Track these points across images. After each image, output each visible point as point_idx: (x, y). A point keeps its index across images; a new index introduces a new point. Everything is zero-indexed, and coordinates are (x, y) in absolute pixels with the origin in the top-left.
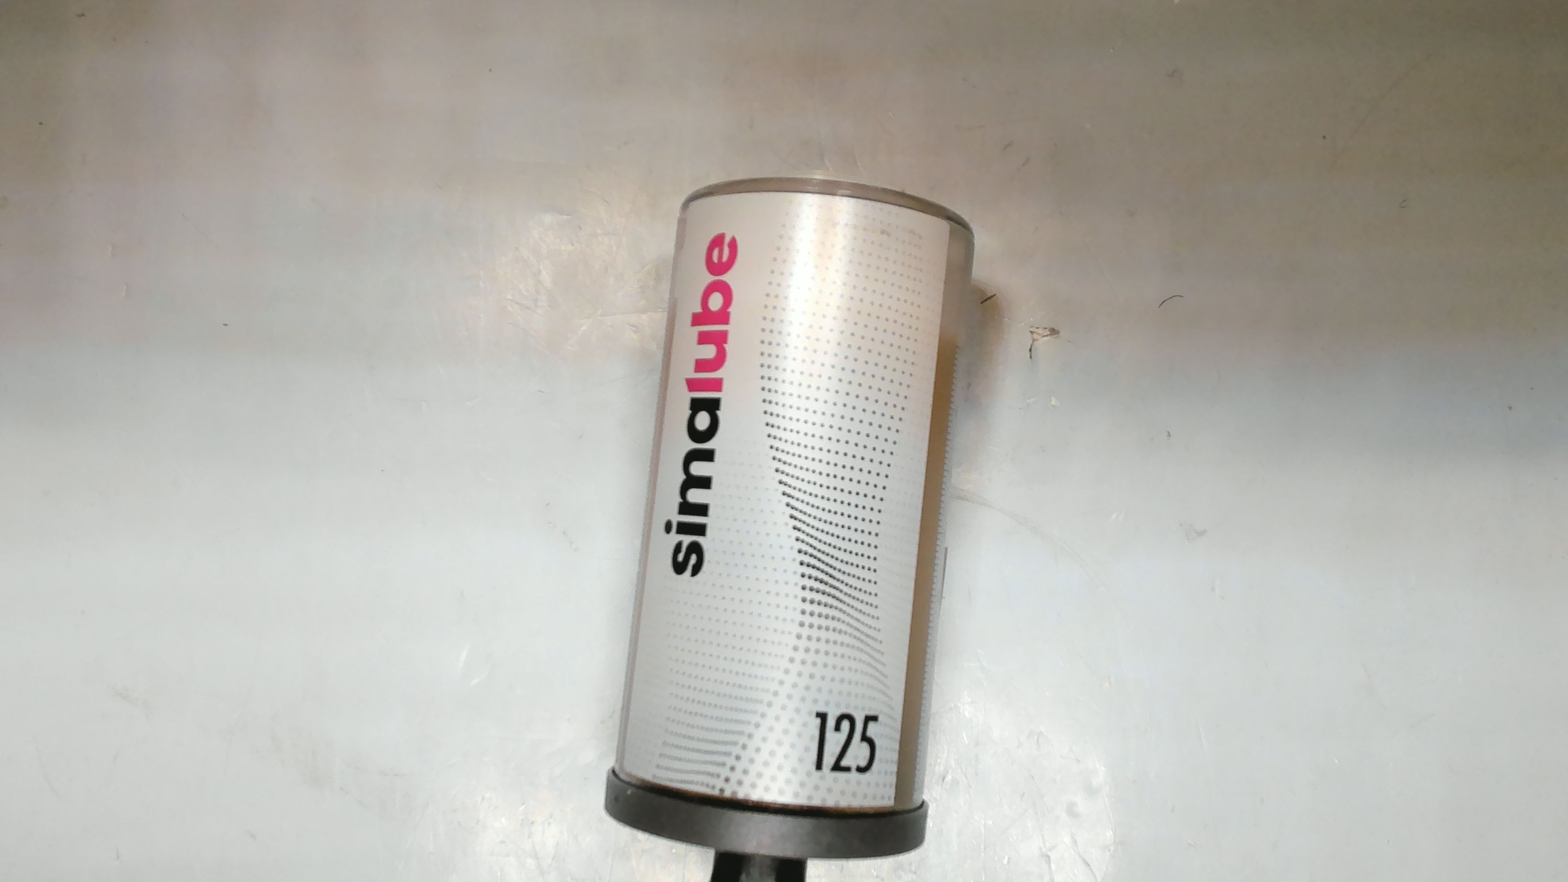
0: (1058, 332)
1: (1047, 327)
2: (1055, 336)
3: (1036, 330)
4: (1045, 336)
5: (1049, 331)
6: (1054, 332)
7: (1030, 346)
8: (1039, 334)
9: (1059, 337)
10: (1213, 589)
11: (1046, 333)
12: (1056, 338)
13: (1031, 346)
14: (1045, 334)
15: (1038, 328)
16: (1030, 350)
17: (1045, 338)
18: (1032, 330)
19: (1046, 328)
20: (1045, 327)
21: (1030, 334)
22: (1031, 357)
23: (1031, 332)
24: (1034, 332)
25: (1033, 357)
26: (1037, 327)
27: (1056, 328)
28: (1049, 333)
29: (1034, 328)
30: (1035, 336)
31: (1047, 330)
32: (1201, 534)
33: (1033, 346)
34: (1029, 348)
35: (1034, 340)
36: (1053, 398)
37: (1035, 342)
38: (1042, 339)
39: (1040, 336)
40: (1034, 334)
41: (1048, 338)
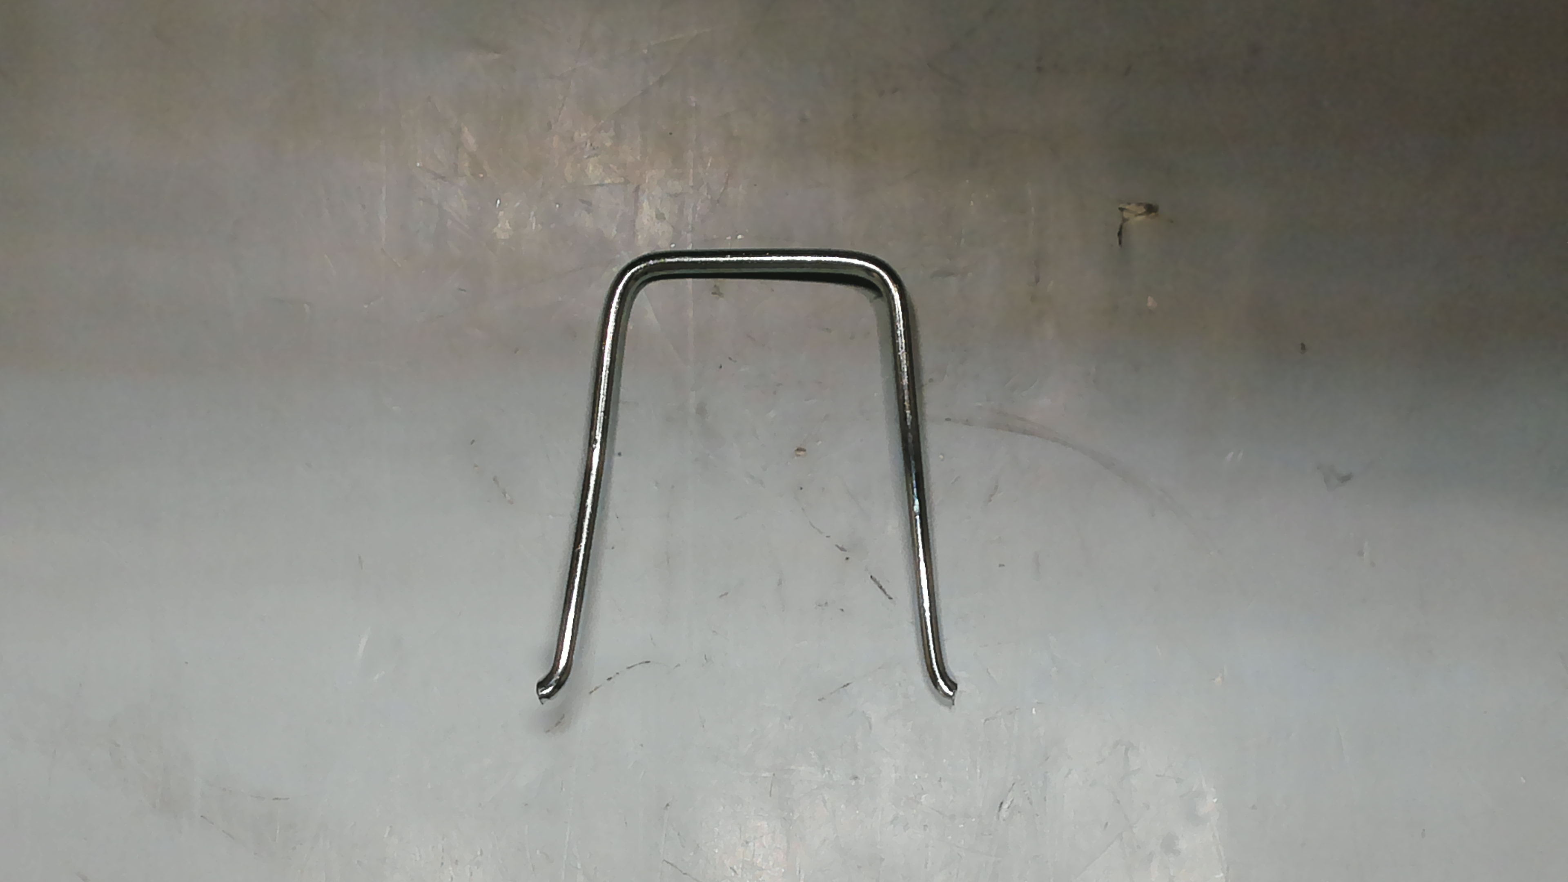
0: (1157, 210)
1: (1143, 202)
2: (1153, 214)
3: (1127, 207)
4: (1140, 215)
5: (1146, 207)
6: (1151, 209)
7: (1119, 228)
8: (1131, 212)
9: (1158, 215)
10: (1361, 554)
11: (1141, 210)
12: (1154, 217)
13: (1121, 227)
14: (1140, 212)
15: (1129, 204)
16: (1120, 234)
17: (1140, 218)
18: (1121, 206)
20: (1141, 202)
21: (1119, 211)
22: (1120, 243)
23: (1122, 209)
24: (1124, 209)
25: (1123, 243)
26: (1128, 202)
27: (1153, 205)
28: (1144, 210)
29: (1124, 204)
30: (1126, 215)
31: (1142, 206)
32: (1346, 479)
33: (1123, 229)
34: (1118, 232)
35: (1125, 220)
36: (1149, 297)
37: (1126, 223)
38: (1136, 219)
39: (1134, 214)
40: (1125, 212)
41: (1145, 216)
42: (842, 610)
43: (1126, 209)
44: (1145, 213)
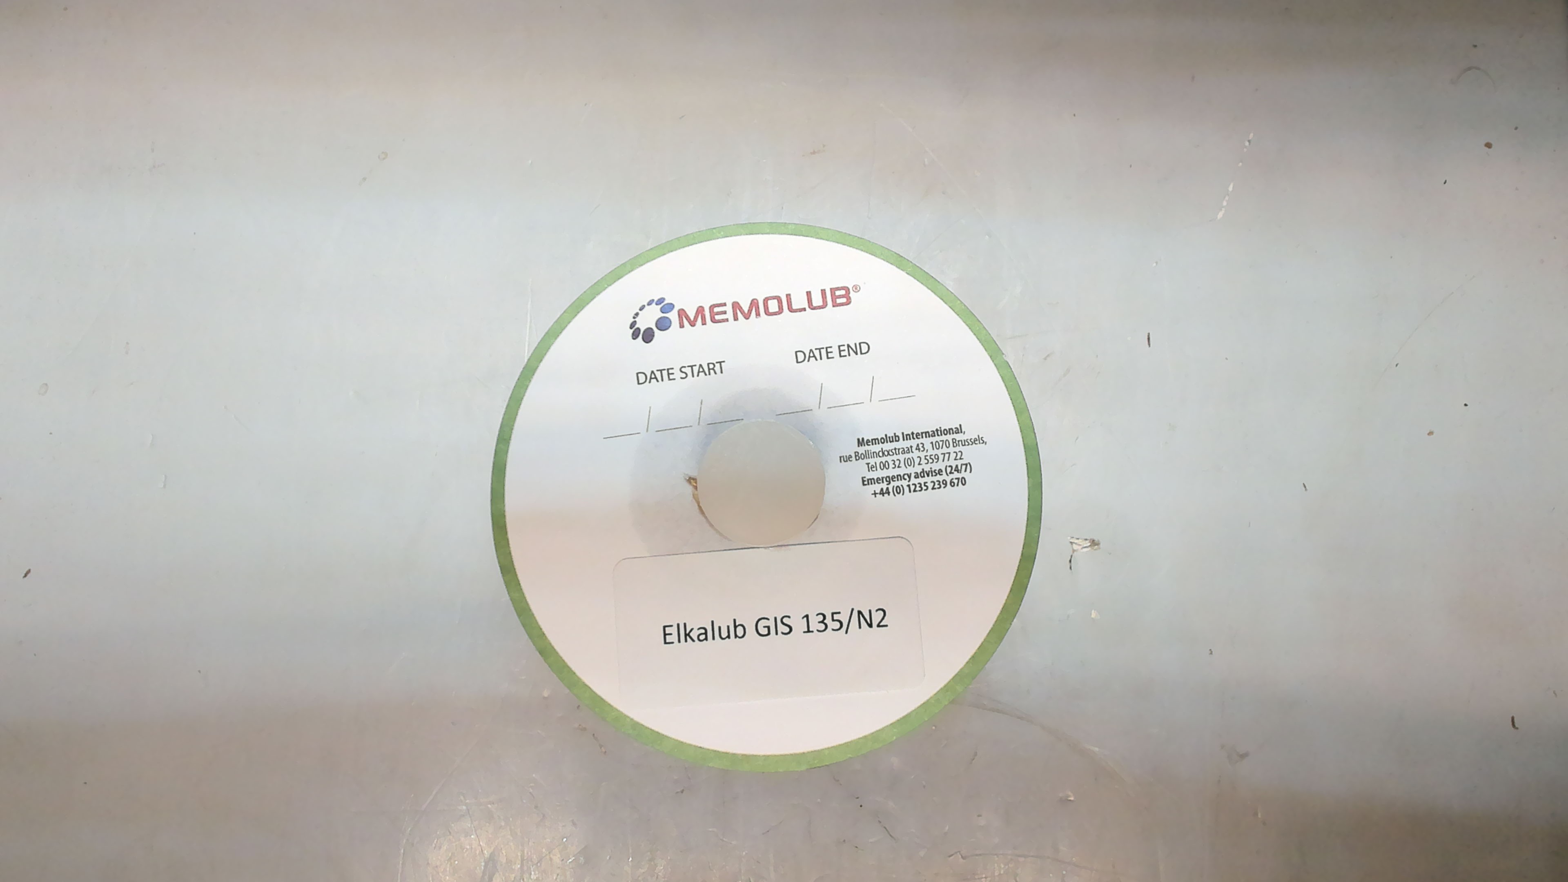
0: (1098, 544)
1: (1088, 538)
2: (1096, 547)
3: (1076, 541)
4: (1085, 547)
5: (1090, 542)
6: (1094, 543)
7: (1070, 558)
8: (1080, 545)
9: (1100, 548)
10: (1256, 814)
11: (1086, 544)
12: (1095, 550)
13: (1072, 556)
14: (1085, 546)
15: (1078, 539)
16: (1070, 561)
17: (1085, 549)
18: (1072, 541)
19: (1086, 540)
20: (1086, 538)
21: (1070, 544)
22: (1071, 568)
24: (1074, 543)
26: (1078, 537)
27: (1097, 540)
28: (1089, 544)
29: (1074, 539)
30: (1075, 547)
31: (1088, 541)
32: (1243, 756)
33: (1073, 557)
35: (1074, 551)
36: (1093, 611)
37: (1075, 553)
38: (1082, 550)
39: (1080, 547)
40: (1074, 545)
41: (1089, 549)
42: (856, 847)
43: (1076, 544)
44: (1090, 546)
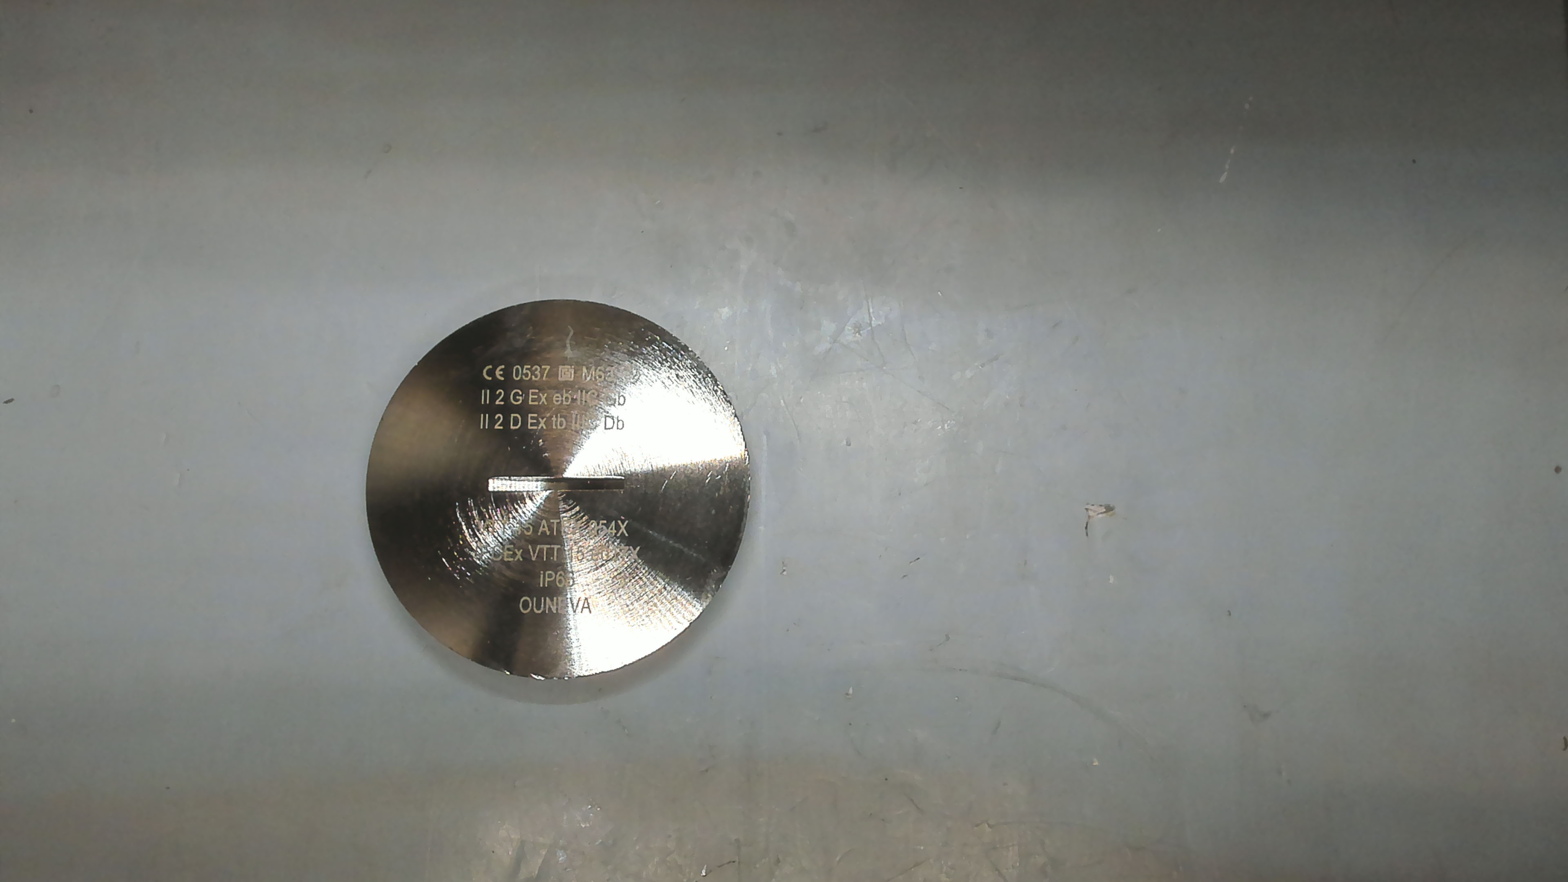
0: (1112, 510)
1: (1103, 504)
3: (1092, 508)
4: (1101, 513)
5: (1105, 508)
6: (1109, 509)
7: (1086, 523)
8: (1095, 511)
9: (1114, 514)
10: (1281, 774)
11: (1101, 510)
12: (1111, 515)
14: (1101, 512)
15: (1093, 505)
16: (1086, 528)
17: (1100, 516)
18: (1087, 507)
19: (1101, 506)
20: (1100, 504)
21: (1085, 511)
22: (1087, 534)
23: (1087, 509)
24: (1089, 509)
25: (1089, 534)
27: (1111, 506)
28: (1104, 510)
29: (1089, 505)
30: (1091, 513)
31: (1103, 507)
32: (1266, 715)
33: (1089, 524)
34: (1085, 526)
35: (1089, 517)
36: (1111, 576)
37: (1091, 520)
38: (1098, 517)
39: (1097, 513)
40: (1090, 512)
41: (1104, 515)
42: (884, 820)
43: (1091, 510)
44: (1104, 512)
